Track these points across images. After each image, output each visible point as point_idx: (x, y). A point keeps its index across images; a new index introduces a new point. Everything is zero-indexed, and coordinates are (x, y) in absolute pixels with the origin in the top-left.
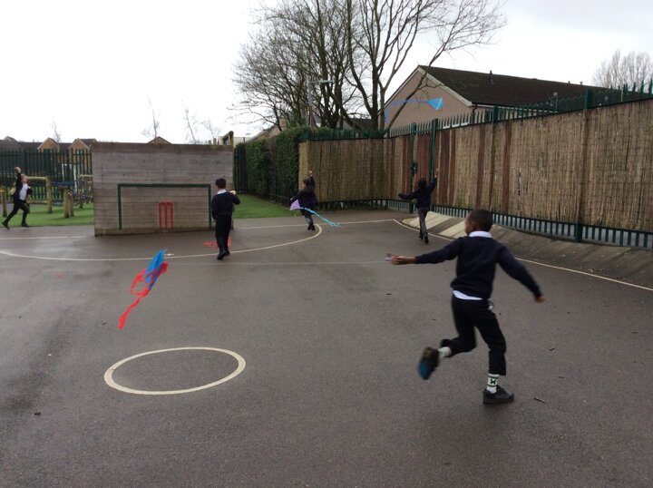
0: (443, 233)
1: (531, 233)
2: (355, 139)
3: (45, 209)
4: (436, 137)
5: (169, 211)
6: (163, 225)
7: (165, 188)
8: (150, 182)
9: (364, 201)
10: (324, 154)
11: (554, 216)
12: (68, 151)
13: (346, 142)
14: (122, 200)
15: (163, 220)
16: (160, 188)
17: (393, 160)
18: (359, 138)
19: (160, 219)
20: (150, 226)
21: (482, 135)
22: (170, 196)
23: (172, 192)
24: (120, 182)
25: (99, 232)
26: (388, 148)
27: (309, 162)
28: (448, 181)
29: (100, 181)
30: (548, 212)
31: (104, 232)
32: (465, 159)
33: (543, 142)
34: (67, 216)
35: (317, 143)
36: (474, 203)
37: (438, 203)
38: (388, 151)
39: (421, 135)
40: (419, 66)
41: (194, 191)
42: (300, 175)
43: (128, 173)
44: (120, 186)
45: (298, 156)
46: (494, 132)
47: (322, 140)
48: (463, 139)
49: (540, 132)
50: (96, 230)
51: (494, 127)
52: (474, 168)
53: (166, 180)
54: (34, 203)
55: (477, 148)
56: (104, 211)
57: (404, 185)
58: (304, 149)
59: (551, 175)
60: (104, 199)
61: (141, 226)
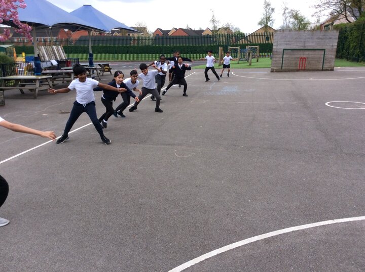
3: (237, 62)
5: (304, 61)
6: (301, 68)
7: (304, 51)
8: (297, 48)
14: (284, 56)
19: (299, 65)
20: (295, 68)
22: (306, 54)
23: (307, 53)
29: (276, 48)
31: (275, 70)
41: (317, 53)
43: (288, 44)
44: (284, 50)
50: (271, 69)
53: (305, 47)
56: (276, 61)
60: (276, 56)
61: (291, 68)
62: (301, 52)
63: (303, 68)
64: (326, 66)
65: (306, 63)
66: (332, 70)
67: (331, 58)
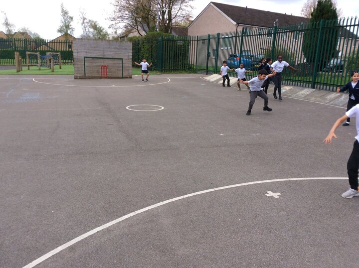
0: (220, 82)
3: (37, 68)
5: (105, 69)
6: (103, 76)
7: (104, 59)
8: (97, 56)
14: (86, 64)
15: (103, 73)
22: (105, 63)
23: (107, 61)
24: (85, 56)
29: (76, 55)
31: (78, 77)
40: (211, 2)
41: (116, 61)
43: (88, 52)
50: (75, 76)
53: (104, 55)
54: (31, 65)
56: (78, 68)
60: (78, 63)
61: (94, 75)
62: (101, 61)
63: (105, 76)
64: (125, 74)
65: (107, 71)
66: (131, 78)
67: (128, 67)
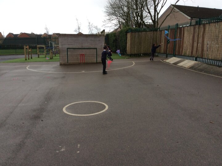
0: (178, 65)
1: (211, 65)
2: (147, 31)
3: (44, 56)
4: (177, 31)
5: (83, 57)
6: (81, 62)
7: (82, 49)
8: (77, 47)
9: (150, 53)
10: (136, 37)
11: (220, 59)
12: (51, 37)
13: (144, 33)
14: (68, 53)
15: (81, 60)
16: (80, 49)
17: (161, 38)
18: (149, 31)
19: (80, 60)
20: (77, 62)
21: (194, 29)
23: (84, 51)
24: (67, 47)
25: (61, 64)
26: (159, 34)
27: (131, 40)
28: (181, 46)
29: (61, 47)
30: (218, 57)
31: (63, 64)
32: (187, 38)
33: (217, 32)
34: (51, 59)
35: (134, 33)
36: (190, 54)
37: (177, 54)
38: (159, 35)
39: (171, 30)
40: (171, 5)
41: (91, 50)
42: (127, 45)
43: (70, 44)
44: (68, 48)
45: (127, 38)
46: (199, 28)
47: (136, 32)
48: (187, 31)
49: (216, 28)
50: (60, 63)
51: (199, 27)
52: (191, 41)
53: (82, 46)
54: (40, 54)
55: (192, 34)
56: (63, 57)
57: (164, 48)
58: (129, 35)
59: (220, 44)
60: (62, 53)
61: (74, 62)
62: (80, 50)
63: (83, 62)
64: (99, 60)
65: (85, 58)
